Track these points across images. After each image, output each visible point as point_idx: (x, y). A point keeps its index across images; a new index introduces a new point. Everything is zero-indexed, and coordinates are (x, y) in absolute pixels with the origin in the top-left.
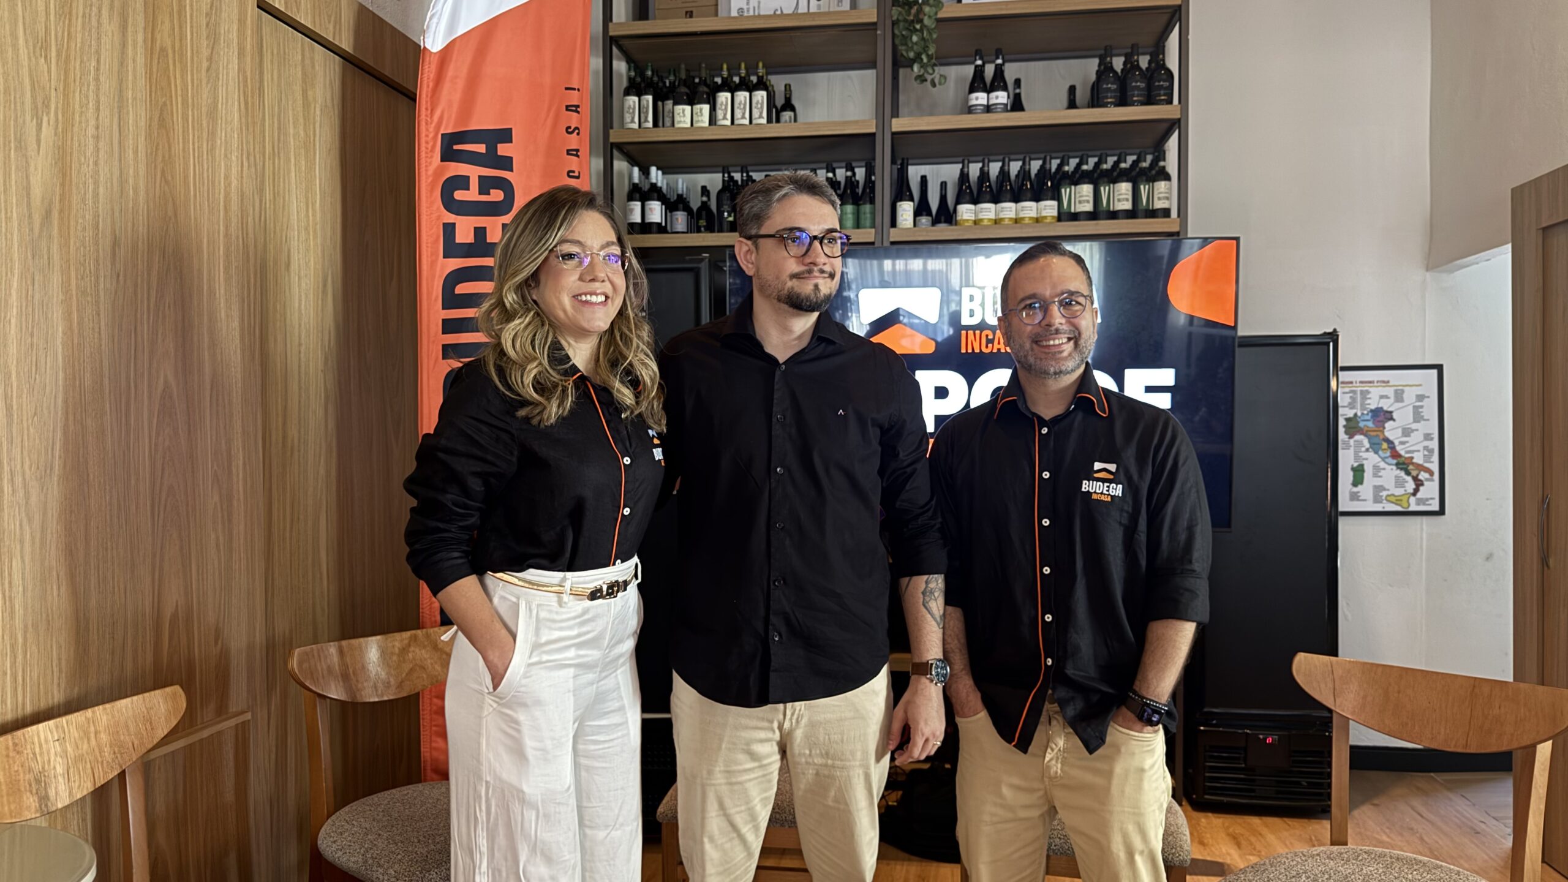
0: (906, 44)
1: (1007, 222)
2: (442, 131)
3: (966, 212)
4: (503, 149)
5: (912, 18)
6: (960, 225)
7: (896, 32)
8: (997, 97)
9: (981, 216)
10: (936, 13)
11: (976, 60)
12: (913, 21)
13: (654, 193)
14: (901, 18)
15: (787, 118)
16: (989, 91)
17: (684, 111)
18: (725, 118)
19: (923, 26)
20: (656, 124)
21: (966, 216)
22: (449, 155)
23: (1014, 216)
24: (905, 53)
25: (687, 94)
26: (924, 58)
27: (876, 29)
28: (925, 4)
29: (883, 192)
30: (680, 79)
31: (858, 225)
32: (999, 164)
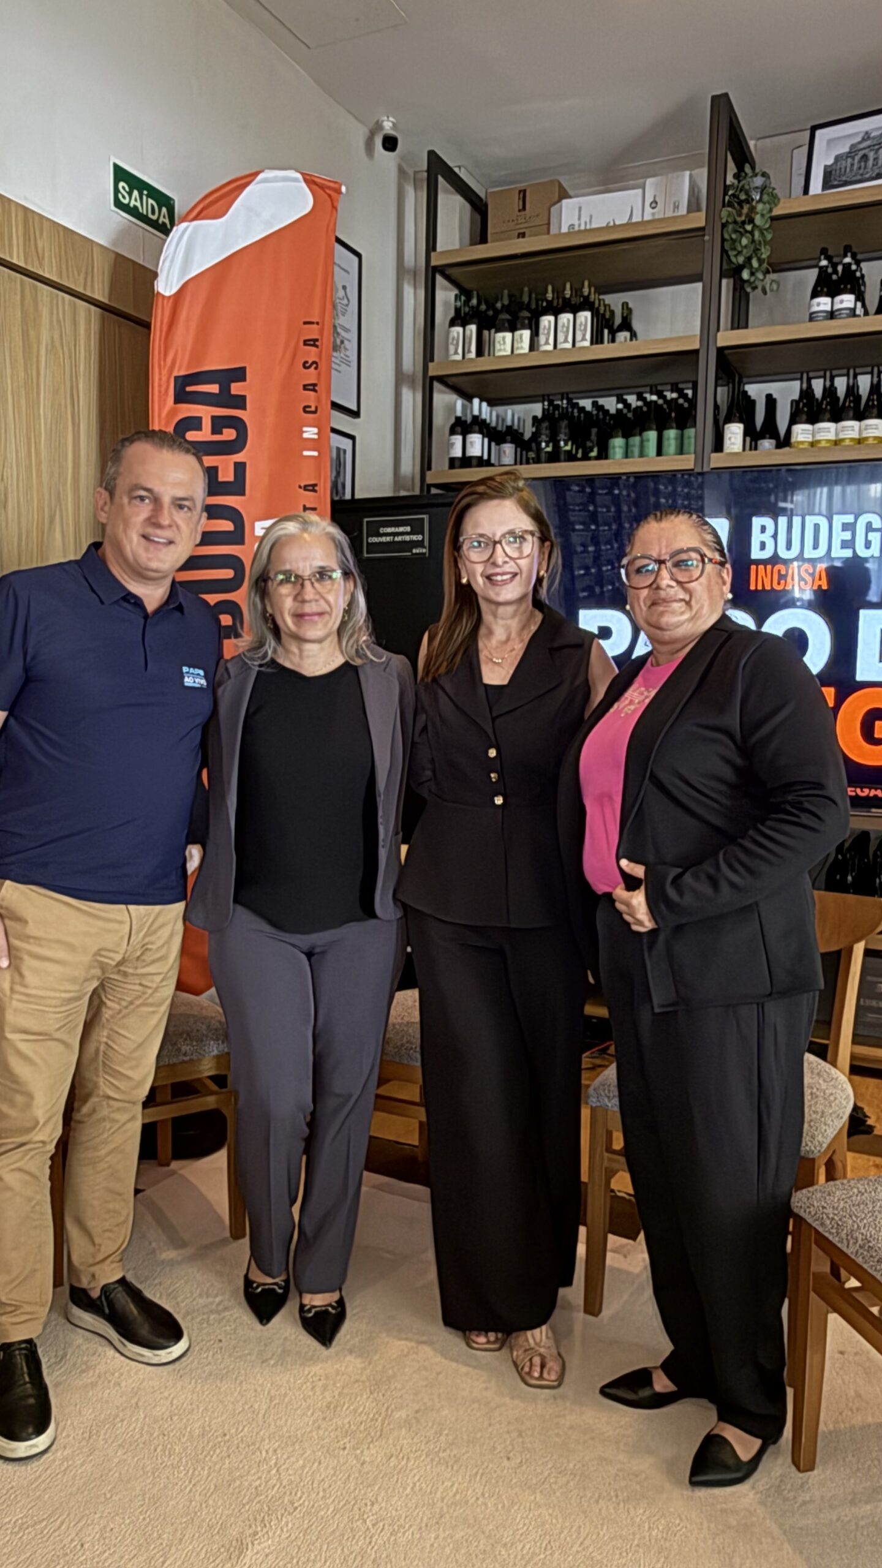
0: (735, 249)
1: (847, 443)
2: (175, 374)
3: (802, 432)
4: (236, 388)
5: (743, 218)
6: (794, 447)
7: (726, 236)
8: (842, 302)
9: (818, 437)
10: (771, 210)
11: (820, 260)
12: (743, 223)
13: (478, 425)
14: (730, 220)
15: (622, 339)
16: (832, 294)
17: (504, 338)
18: (547, 343)
19: (755, 226)
20: (480, 353)
21: (801, 438)
22: (182, 397)
23: (857, 436)
24: (733, 259)
25: (508, 321)
26: (755, 263)
27: (704, 235)
28: (758, 202)
29: (705, 415)
30: (503, 305)
31: (681, 451)
32: (845, 379)
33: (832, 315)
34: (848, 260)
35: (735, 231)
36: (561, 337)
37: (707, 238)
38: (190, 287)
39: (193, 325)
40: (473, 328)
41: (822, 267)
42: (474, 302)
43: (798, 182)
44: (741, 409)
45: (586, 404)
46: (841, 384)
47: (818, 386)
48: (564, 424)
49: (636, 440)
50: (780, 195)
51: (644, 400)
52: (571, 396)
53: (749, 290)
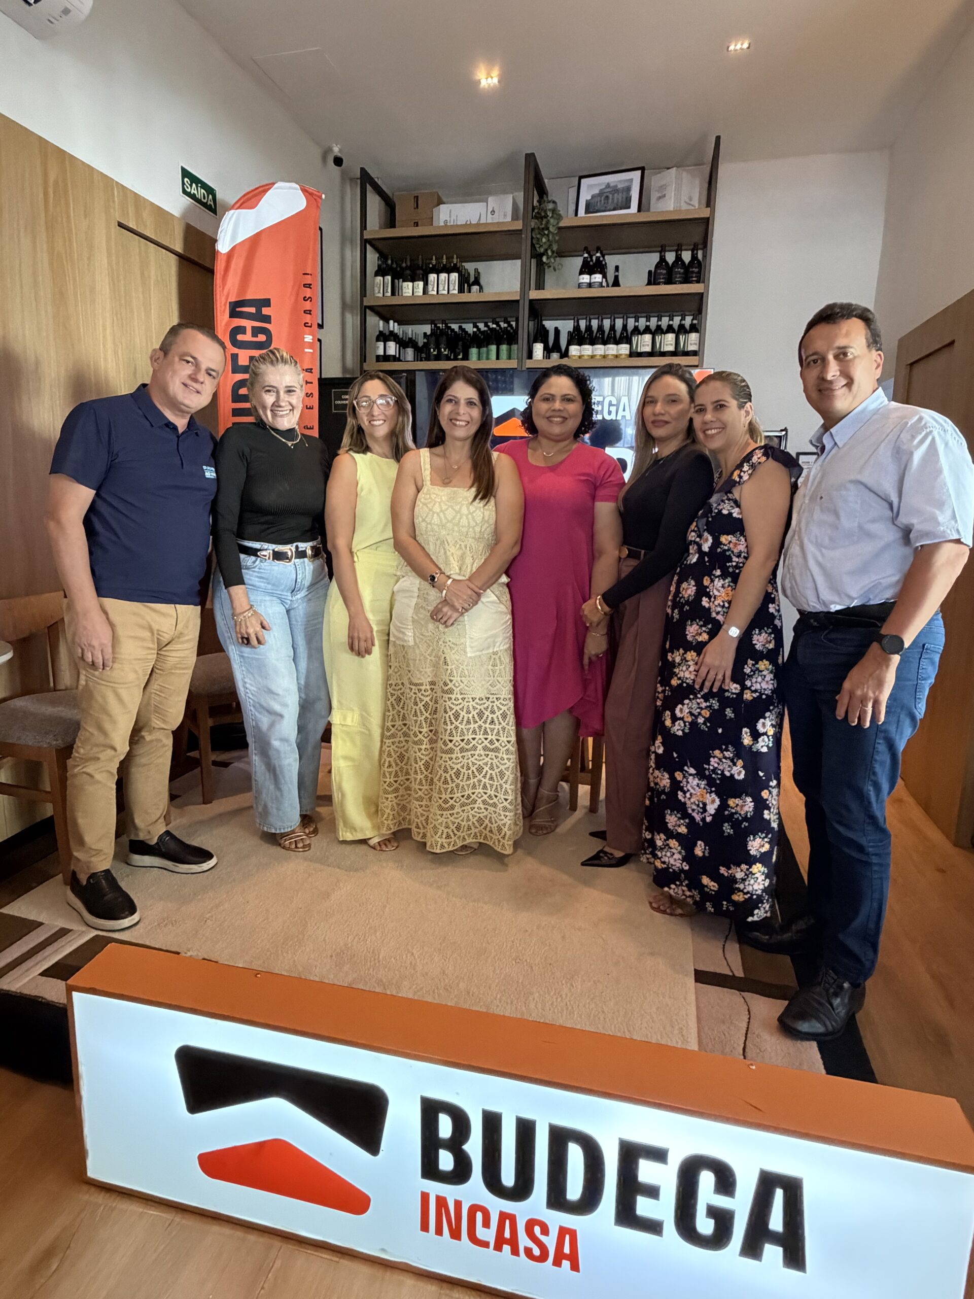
0: (539, 244)
1: (598, 357)
2: (230, 300)
3: (574, 350)
4: (265, 311)
5: (543, 226)
7: (534, 236)
8: (595, 278)
9: (583, 353)
10: (558, 223)
11: (584, 253)
13: (392, 336)
14: (536, 227)
15: (475, 290)
16: (590, 273)
17: (407, 286)
18: (433, 290)
19: (549, 231)
20: (393, 293)
21: (574, 353)
23: (603, 354)
24: (538, 249)
25: (410, 275)
26: (550, 253)
27: (521, 234)
28: (552, 217)
29: (523, 336)
30: (407, 266)
31: (509, 358)
32: (597, 321)
33: (590, 285)
34: (598, 255)
35: (539, 233)
36: (441, 288)
37: (523, 236)
38: (237, 249)
39: (239, 272)
40: (389, 278)
41: (584, 258)
42: (389, 262)
43: (572, 207)
44: (541, 335)
45: (455, 327)
46: (595, 323)
47: (583, 324)
48: (444, 339)
49: (484, 350)
50: (562, 215)
51: (488, 326)
52: (447, 322)
53: (546, 267)
